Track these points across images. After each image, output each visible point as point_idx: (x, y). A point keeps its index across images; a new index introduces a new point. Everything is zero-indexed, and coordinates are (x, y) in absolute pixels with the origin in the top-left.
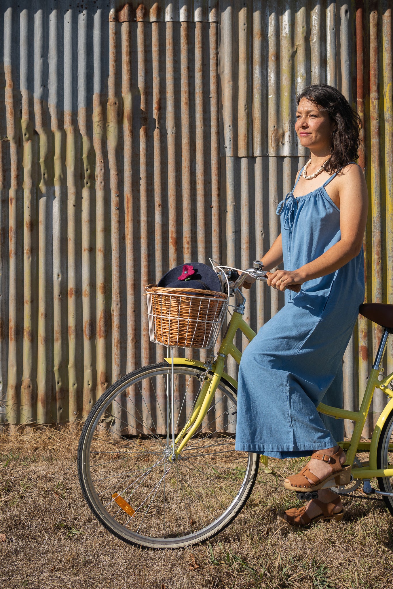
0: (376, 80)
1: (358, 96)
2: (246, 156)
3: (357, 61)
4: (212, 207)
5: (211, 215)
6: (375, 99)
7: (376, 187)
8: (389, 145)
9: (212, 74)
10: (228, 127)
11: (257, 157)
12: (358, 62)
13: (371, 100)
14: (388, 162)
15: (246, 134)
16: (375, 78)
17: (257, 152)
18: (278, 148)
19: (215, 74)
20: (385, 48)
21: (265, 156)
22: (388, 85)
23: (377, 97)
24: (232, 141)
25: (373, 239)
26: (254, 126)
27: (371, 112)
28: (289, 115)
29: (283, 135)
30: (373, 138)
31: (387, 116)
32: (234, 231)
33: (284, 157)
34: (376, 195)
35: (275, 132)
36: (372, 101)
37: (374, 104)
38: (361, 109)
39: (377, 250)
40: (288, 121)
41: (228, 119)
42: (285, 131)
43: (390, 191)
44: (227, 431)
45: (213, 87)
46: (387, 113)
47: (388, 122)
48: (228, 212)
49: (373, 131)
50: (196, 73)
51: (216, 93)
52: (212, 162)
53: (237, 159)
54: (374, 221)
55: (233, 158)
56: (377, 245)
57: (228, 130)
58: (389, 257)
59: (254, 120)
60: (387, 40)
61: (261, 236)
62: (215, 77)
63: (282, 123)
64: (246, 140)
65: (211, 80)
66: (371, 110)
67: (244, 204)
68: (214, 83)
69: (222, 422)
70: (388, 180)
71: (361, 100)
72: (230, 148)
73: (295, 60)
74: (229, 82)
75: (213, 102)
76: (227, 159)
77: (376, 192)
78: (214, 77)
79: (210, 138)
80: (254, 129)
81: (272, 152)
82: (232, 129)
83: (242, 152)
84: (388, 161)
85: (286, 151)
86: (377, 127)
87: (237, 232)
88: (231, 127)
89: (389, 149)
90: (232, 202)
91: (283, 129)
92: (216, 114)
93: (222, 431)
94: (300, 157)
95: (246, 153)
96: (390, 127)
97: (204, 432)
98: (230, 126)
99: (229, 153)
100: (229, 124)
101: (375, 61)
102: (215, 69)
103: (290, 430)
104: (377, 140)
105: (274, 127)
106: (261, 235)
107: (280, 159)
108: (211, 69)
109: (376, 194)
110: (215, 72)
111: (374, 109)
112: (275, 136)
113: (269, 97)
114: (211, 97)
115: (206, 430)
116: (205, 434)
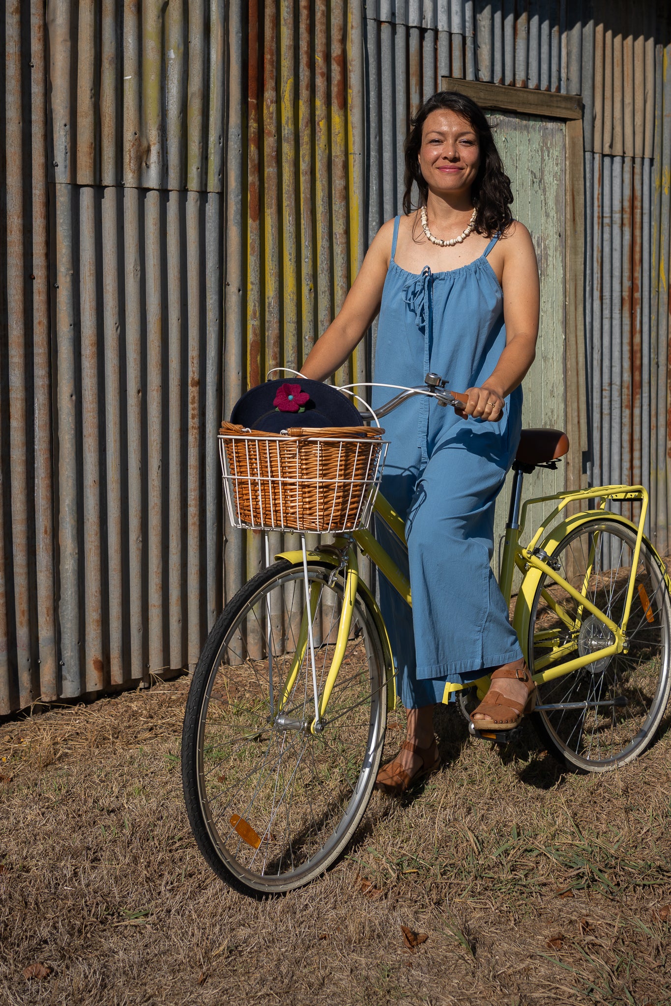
0: (274, 70)
1: (250, 95)
2: (93, 184)
3: (250, 35)
4: (34, 278)
5: (32, 293)
6: (272, 102)
7: (273, 248)
8: (289, 181)
9: (35, 21)
10: (63, 127)
11: (108, 186)
12: (250, 37)
13: (265, 103)
14: (288, 208)
15: (92, 144)
16: (273, 67)
17: (108, 178)
18: (140, 173)
19: (41, 23)
20: (285, 20)
21: (120, 186)
22: (289, 82)
23: (275, 99)
24: (69, 154)
25: (267, 334)
26: (103, 129)
27: (265, 123)
28: (158, 116)
29: (148, 150)
30: (269, 167)
31: (286, 132)
32: (72, 323)
33: (149, 190)
34: (272, 261)
35: (137, 144)
36: (267, 105)
37: (271, 109)
38: (255, 116)
39: (274, 352)
40: (156, 126)
41: (62, 111)
42: (151, 143)
43: (290, 254)
44: (62, 697)
45: (36, 46)
46: (286, 128)
47: (288, 142)
48: (61, 287)
49: (268, 155)
50: (8, 15)
51: (42, 59)
52: (34, 191)
53: (75, 188)
54: (270, 304)
55: (69, 187)
56: (274, 344)
57: (62, 133)
58: (288, 362)
59: (103, 118)
60: (288, 7)
61: (115, 331)
62: (42, 29)
63: (146, 129)
64: (92, 155)
65: (32, 33)
66: (265, 119)
67: (88, 274)
68: (39, 40)
69: (54, 682)
70: (288, 235)
71: (255, 101)
72: (66, 167)
73: (166, 17)
74: (65, 40)
75: (37, 75)
76: (58, 187)
77: (273, 256)
78: (39, 28)
79: (31, 145)
80: (103, 135)
81: (129, 179)
82: (69, 133)
83: (85, 176)
84: (288, 206)
85: (152, 179)
86: (275, 149)
87: (77, 325)
88: (68, 127)
89: (289, 186)
90: (68, 270)
91: (148, 140)
92: (42, 100)
93: (54, 698)
94: (171, 191)
95: (92, 179)
96: (290, 150)
97: (23, 706)
98: (65, 125)
99: (62, 176)
100: (63, 122)
101: (272, 38)
102: (41, 12)
103: (478, 637)
104: (275, 170)
105: (136, 134)
106: (115, 329)
107: (143, 191)
108: (33, 11)
109: (274, 259)
110: (42, 18)
111: (271, 118)
112: (137, 151)
113: (126, 78)
114: (33, 66)
115: (26, 703)
116: (27, 710)
